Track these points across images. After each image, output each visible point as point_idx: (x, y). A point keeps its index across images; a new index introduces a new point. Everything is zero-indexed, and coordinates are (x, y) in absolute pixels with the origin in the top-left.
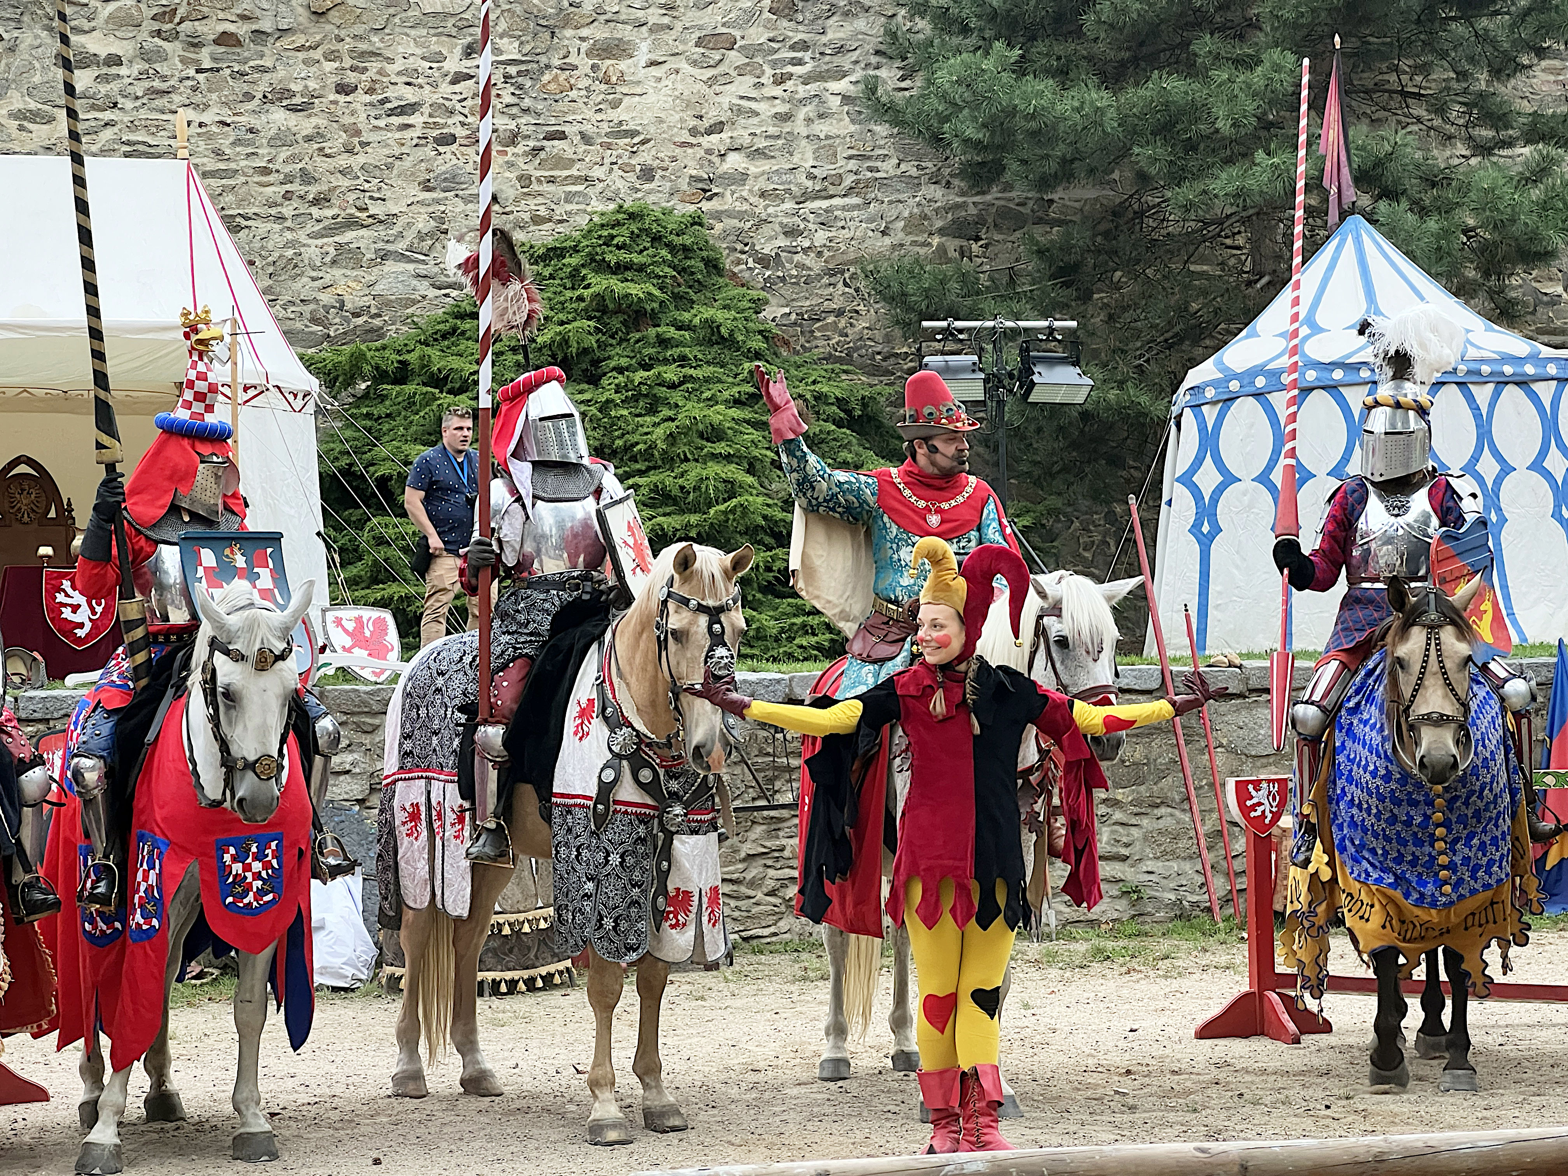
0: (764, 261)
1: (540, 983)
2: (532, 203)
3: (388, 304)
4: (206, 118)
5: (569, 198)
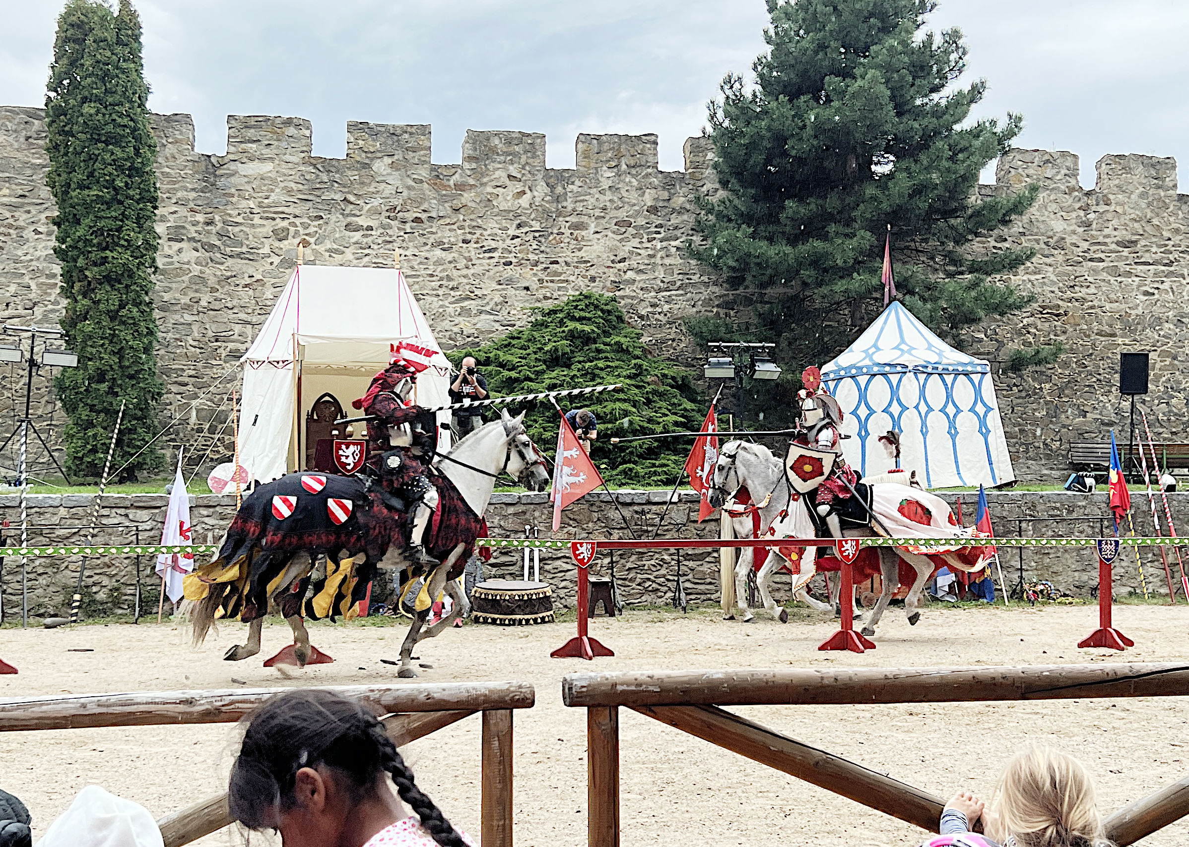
0: (641, 317)
1: (539, 621)
2: (543, 291)
3: (482, 332)
4: (407, 253)
5: (559, 289)
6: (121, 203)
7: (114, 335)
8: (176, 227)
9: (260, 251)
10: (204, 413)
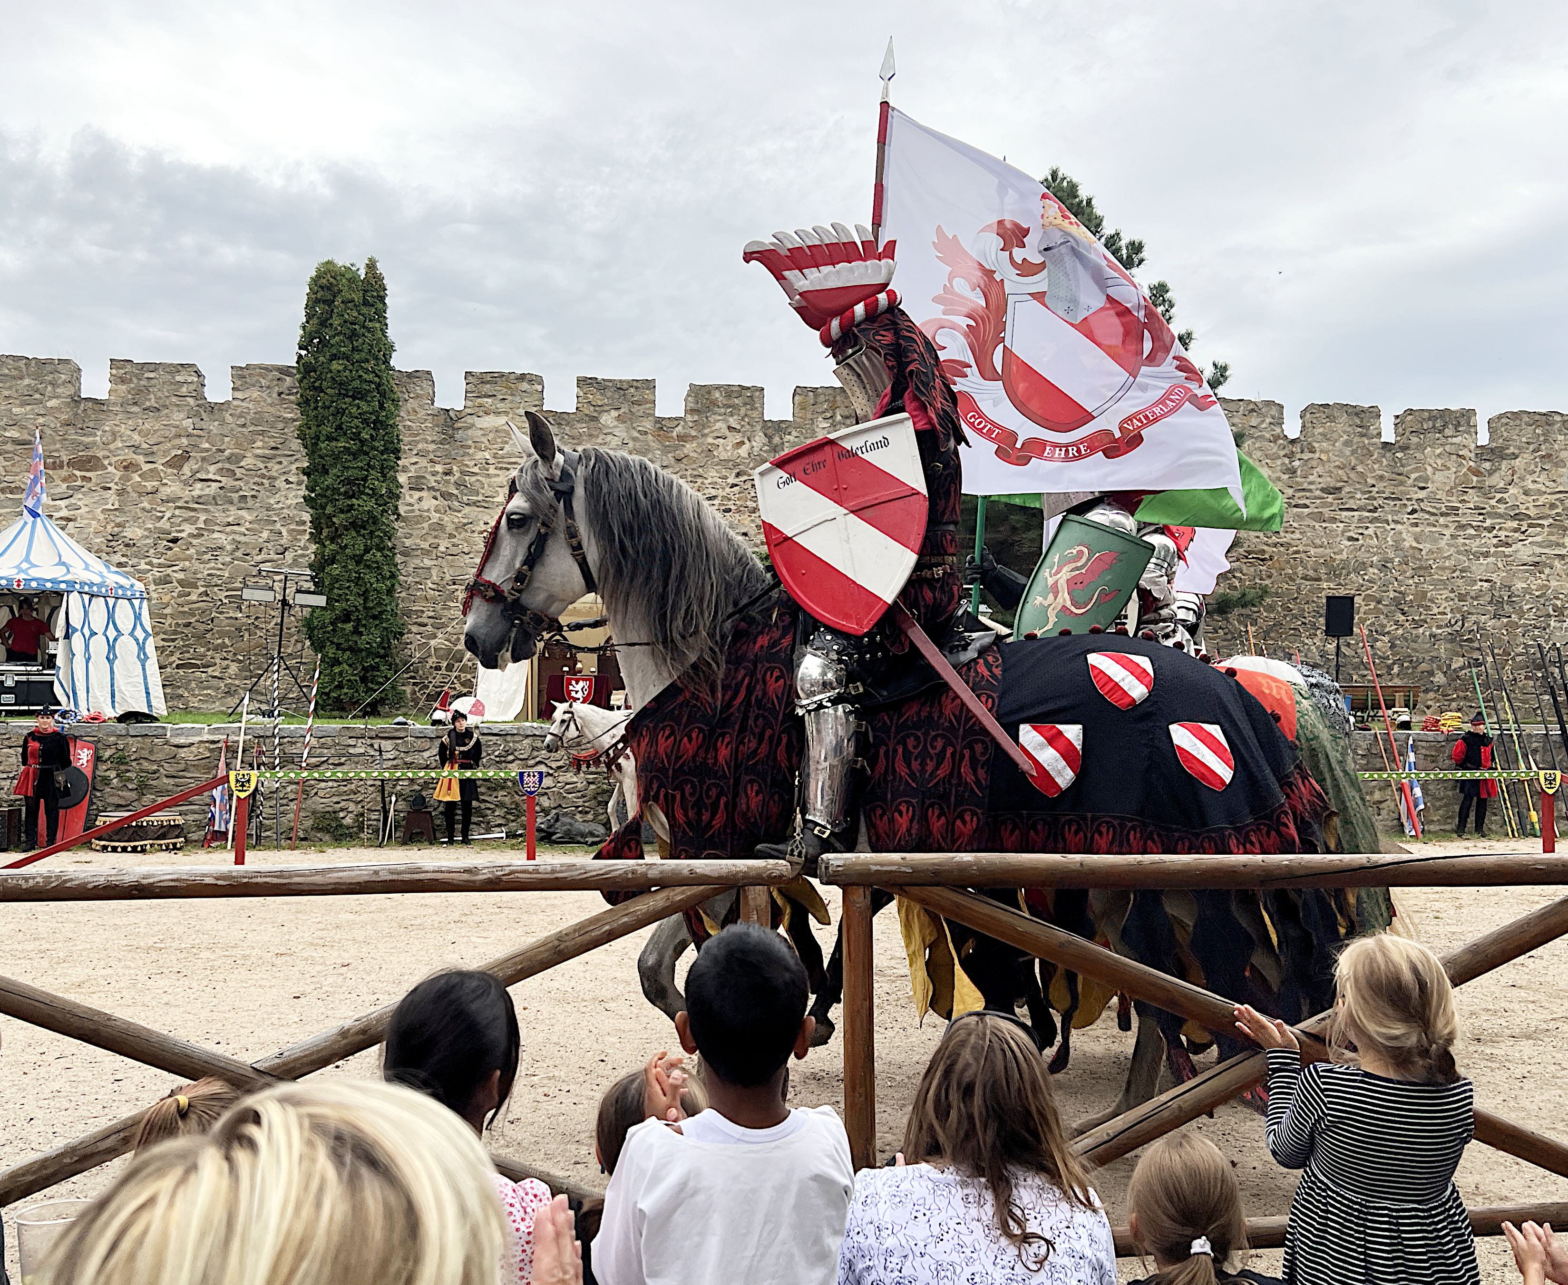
6: (367, 454)
7: (359, 578)
8: (417, 477)
9: (495, 500)
10: (442, 652)
